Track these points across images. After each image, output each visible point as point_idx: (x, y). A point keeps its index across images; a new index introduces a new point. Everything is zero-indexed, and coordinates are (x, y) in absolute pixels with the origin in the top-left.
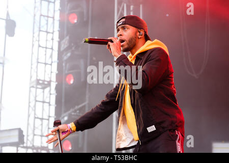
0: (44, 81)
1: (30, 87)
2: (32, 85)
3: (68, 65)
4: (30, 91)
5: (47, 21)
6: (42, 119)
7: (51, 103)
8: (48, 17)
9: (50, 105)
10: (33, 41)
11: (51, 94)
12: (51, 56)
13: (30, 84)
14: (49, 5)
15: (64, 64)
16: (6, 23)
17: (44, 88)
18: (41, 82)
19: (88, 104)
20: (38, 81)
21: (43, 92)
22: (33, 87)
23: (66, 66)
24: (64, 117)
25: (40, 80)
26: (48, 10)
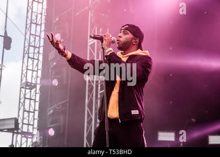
0: (31, 83)
1: (21, 88)
2: (22, 86)
3: (54, 71)
4: (21, 91)
5: (35, 38)
6: (29, 112)
7: (36, 100)
8: (36, 35)
9: (35, 101)
10: (24, 53)
11: (36, 93)
12: (37, 65)
13: (21, 85)
14: (36, 26)
15: (50, 71)
16: (4, 39)
17: (31, 89)
18: (29, 84)
19: (69, 101)
20: (27, 83)
21: (31, 91)
22: (23, 88)
23: (52, 72)
24: (50, 110)
25: (28, 82)
26: (36, 31)
